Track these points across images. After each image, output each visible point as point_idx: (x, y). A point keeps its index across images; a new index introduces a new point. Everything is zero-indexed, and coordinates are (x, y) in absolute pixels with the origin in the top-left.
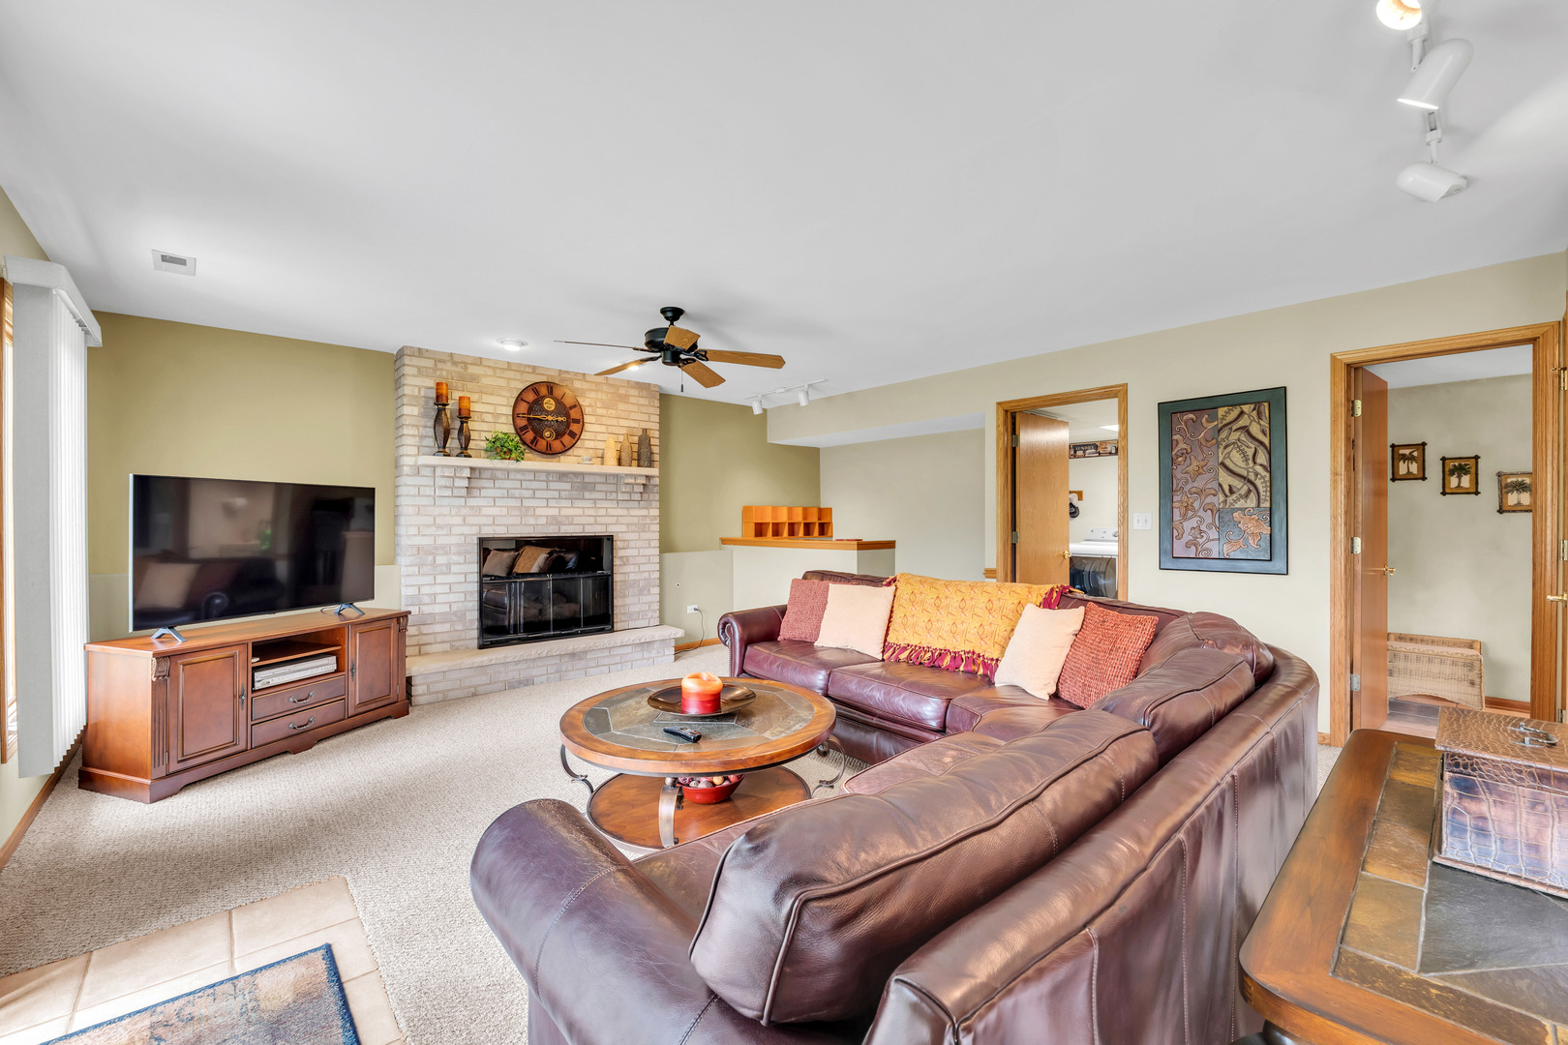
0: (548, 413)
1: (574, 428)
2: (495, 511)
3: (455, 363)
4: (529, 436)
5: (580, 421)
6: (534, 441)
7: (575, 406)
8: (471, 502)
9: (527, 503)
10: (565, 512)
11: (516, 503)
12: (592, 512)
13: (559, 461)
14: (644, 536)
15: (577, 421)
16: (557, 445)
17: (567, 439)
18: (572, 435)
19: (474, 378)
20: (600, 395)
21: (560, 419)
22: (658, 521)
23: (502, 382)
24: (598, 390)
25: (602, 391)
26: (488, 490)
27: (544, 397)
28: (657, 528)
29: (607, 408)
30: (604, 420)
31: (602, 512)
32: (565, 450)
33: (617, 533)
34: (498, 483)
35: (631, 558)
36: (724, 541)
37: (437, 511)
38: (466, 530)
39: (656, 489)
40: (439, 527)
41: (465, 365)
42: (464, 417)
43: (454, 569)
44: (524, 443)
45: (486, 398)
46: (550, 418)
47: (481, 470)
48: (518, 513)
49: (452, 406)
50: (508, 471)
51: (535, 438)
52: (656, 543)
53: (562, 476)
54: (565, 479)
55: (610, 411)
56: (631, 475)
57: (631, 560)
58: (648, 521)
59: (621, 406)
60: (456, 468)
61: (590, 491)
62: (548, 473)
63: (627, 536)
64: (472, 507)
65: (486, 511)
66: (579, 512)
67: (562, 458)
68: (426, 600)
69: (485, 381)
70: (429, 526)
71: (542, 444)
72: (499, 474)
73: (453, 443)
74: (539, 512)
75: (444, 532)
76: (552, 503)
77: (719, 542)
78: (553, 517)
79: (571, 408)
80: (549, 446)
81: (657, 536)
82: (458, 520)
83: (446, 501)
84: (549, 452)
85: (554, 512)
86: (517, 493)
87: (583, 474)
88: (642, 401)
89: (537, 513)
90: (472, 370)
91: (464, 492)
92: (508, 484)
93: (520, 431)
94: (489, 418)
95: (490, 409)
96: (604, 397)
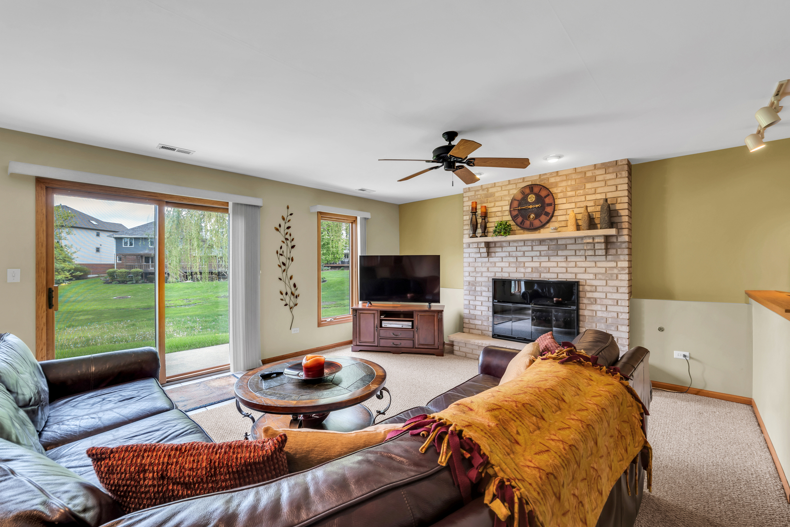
0: (530, 204)
1: (549, 209)
2: (502, 264)
3: (483, 190)
4: (520, 219)
5: (553, 205)
6: (522, 222)
7: (548, 195)
8: (491, 260)
9: (520, 259)
10: (543, 264)
11: (513, 260)
12: (564, 264)
13: (540, 233)
14: (610, 283)
15: (550, 205)
16: (537, 223)
17: (544, 218)
18: (547, 214)
19: (492, 195)
20: (569, 183)
21: (537, 206)
22: (627, 271)
23: (506, 193)
24: (569, 179)
25: (572, 179)
26: (499, 253)
27: (528, 195)
28: (626, 277)
29: (576, 190)
30: (573, 199)
31: (573, 264)
32: (543, 226)
33: (586, 280)
34: (504, 249)
35: (598, 300)
36: (749, 295)
37: (476, 265)
38: (489, 274)
39: (625, 245)
40: (477, 272)
41: (488, 189)
42: (485, 216)
43: (484, 294)
44: (517, 225)
45: (498, 204)
46: (531, 207)
47: (495, 243)
48: (515, 266)
49: (479, 212)
50: (509, 242)
51: (523, 221)
52: (626, 290)
53: (541, 242)
54: (544, 243)
55: (579, 191)
56: (589, 237)
57: (598, 301)
58: (616, 271)
59: (588, 186)
60: (478, 243)
61: (562, 250)
62: (533, 240)
63: (595, 283)
64: (491, 262)
65: (498, 264)
66: (555, 264)
67: (542, 230)
68: (472, 307)
69: (497, 195)
70: (473, 272)
71: (527, 223)
72: (504, 244)
73: (479, 231)
74: (527, 264)
75: (479, 275)
76: (535, 259)
77: (744, 295)
78: (536, 268)
79: (546, 197)
80: (532, 224)
81: (626, 284)
82: (485, 269)
83: (480, 260)
84: (533, 229)
85: (537, 265)
86: (514, 254)
87: (557, 239)
88: (608, 176)
89: (525, 266)
90: (491, 190)
91: (486, 255)
92: (509, 249)
93: (514, 218)
94: (499, 214)
95: (499, 209)
96: (573, 183)
